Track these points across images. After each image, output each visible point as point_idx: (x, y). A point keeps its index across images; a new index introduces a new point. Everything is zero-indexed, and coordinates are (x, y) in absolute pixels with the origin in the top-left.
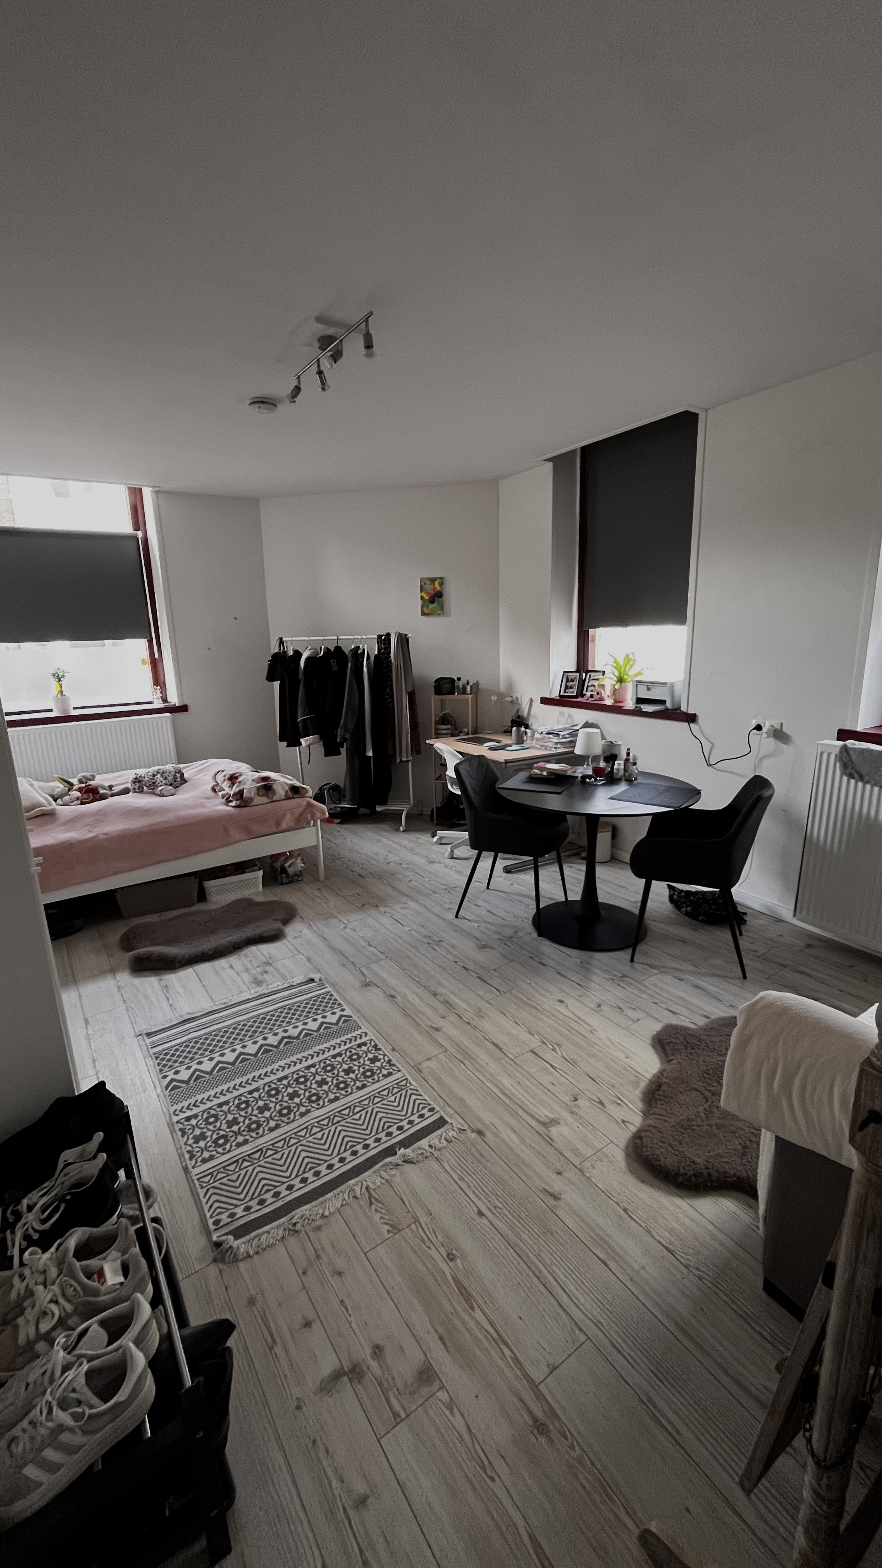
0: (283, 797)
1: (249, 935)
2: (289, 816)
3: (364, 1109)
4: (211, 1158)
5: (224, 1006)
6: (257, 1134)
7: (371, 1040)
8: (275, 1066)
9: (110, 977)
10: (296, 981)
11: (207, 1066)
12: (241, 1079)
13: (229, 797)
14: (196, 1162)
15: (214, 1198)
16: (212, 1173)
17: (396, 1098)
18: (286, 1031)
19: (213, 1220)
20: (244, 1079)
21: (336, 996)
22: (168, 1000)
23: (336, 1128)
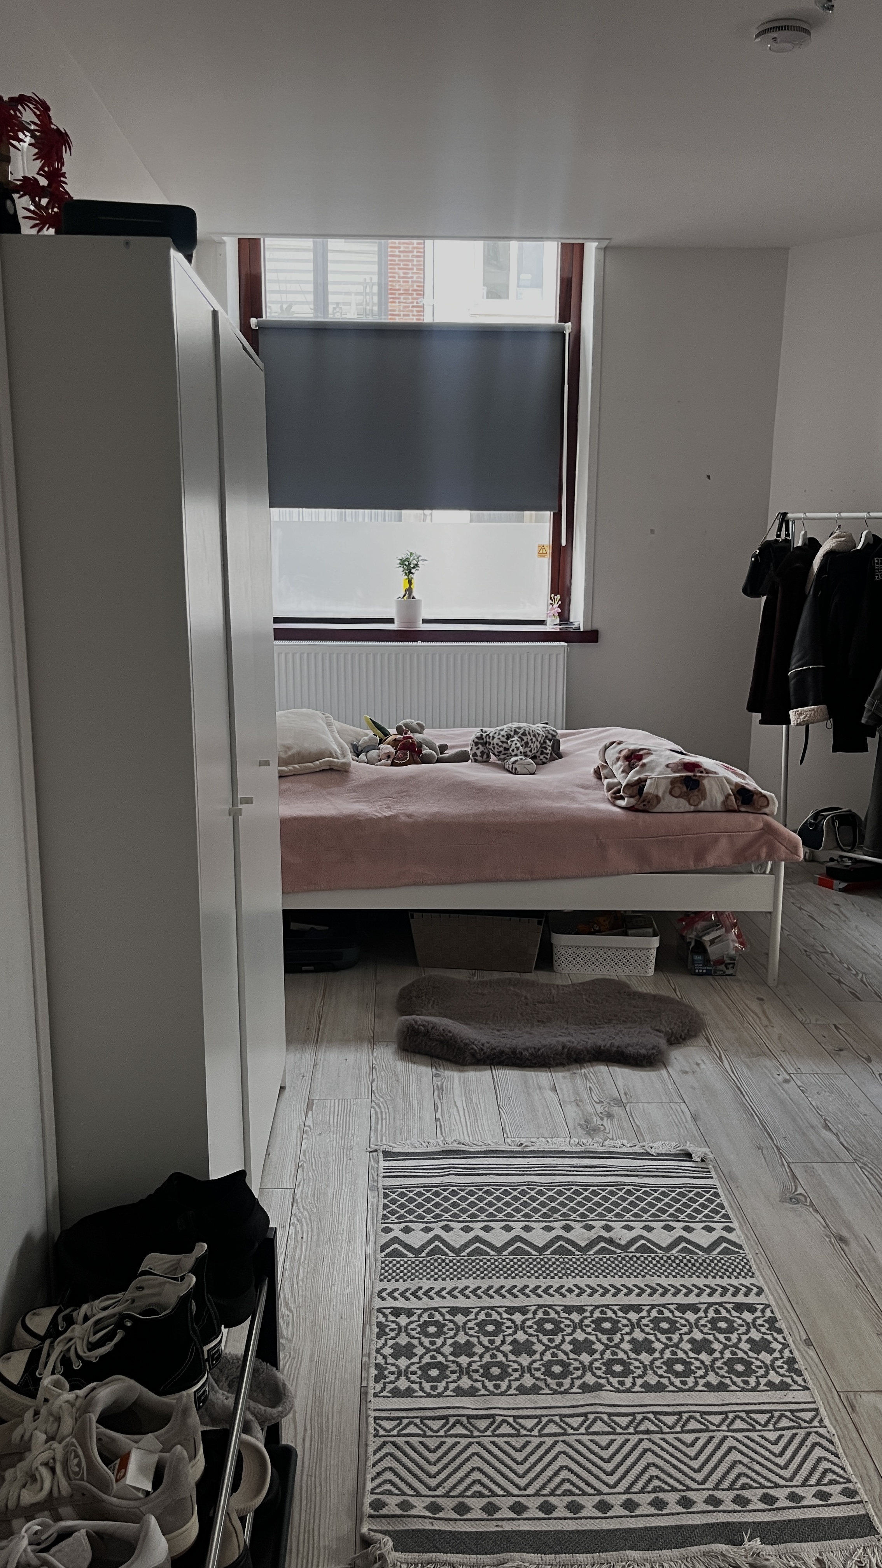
0: (719, 807)
1: (600, 1042)
2: (723, 843)
3: (707, 1430)
4: (409, 1393)
5: (518, 1149)
6: (497, 1387)
7: (768, 1306)
8: (569, 1282)
9: (366, 1047)
10: (659, 1147)
11: (457, 1238)
12: (502, 1281)
13: (619, 791)
14: (384, 1389)
15: (389, 1462)
16: (400, 1419)
17: (781, 1436)
18: (608, 1229)
19: (374, 1497)
20: (508, 1283)
21: (723, 1199)
22: (436, 1111)
23: (641, 1440)
